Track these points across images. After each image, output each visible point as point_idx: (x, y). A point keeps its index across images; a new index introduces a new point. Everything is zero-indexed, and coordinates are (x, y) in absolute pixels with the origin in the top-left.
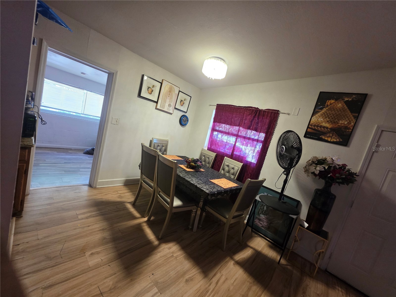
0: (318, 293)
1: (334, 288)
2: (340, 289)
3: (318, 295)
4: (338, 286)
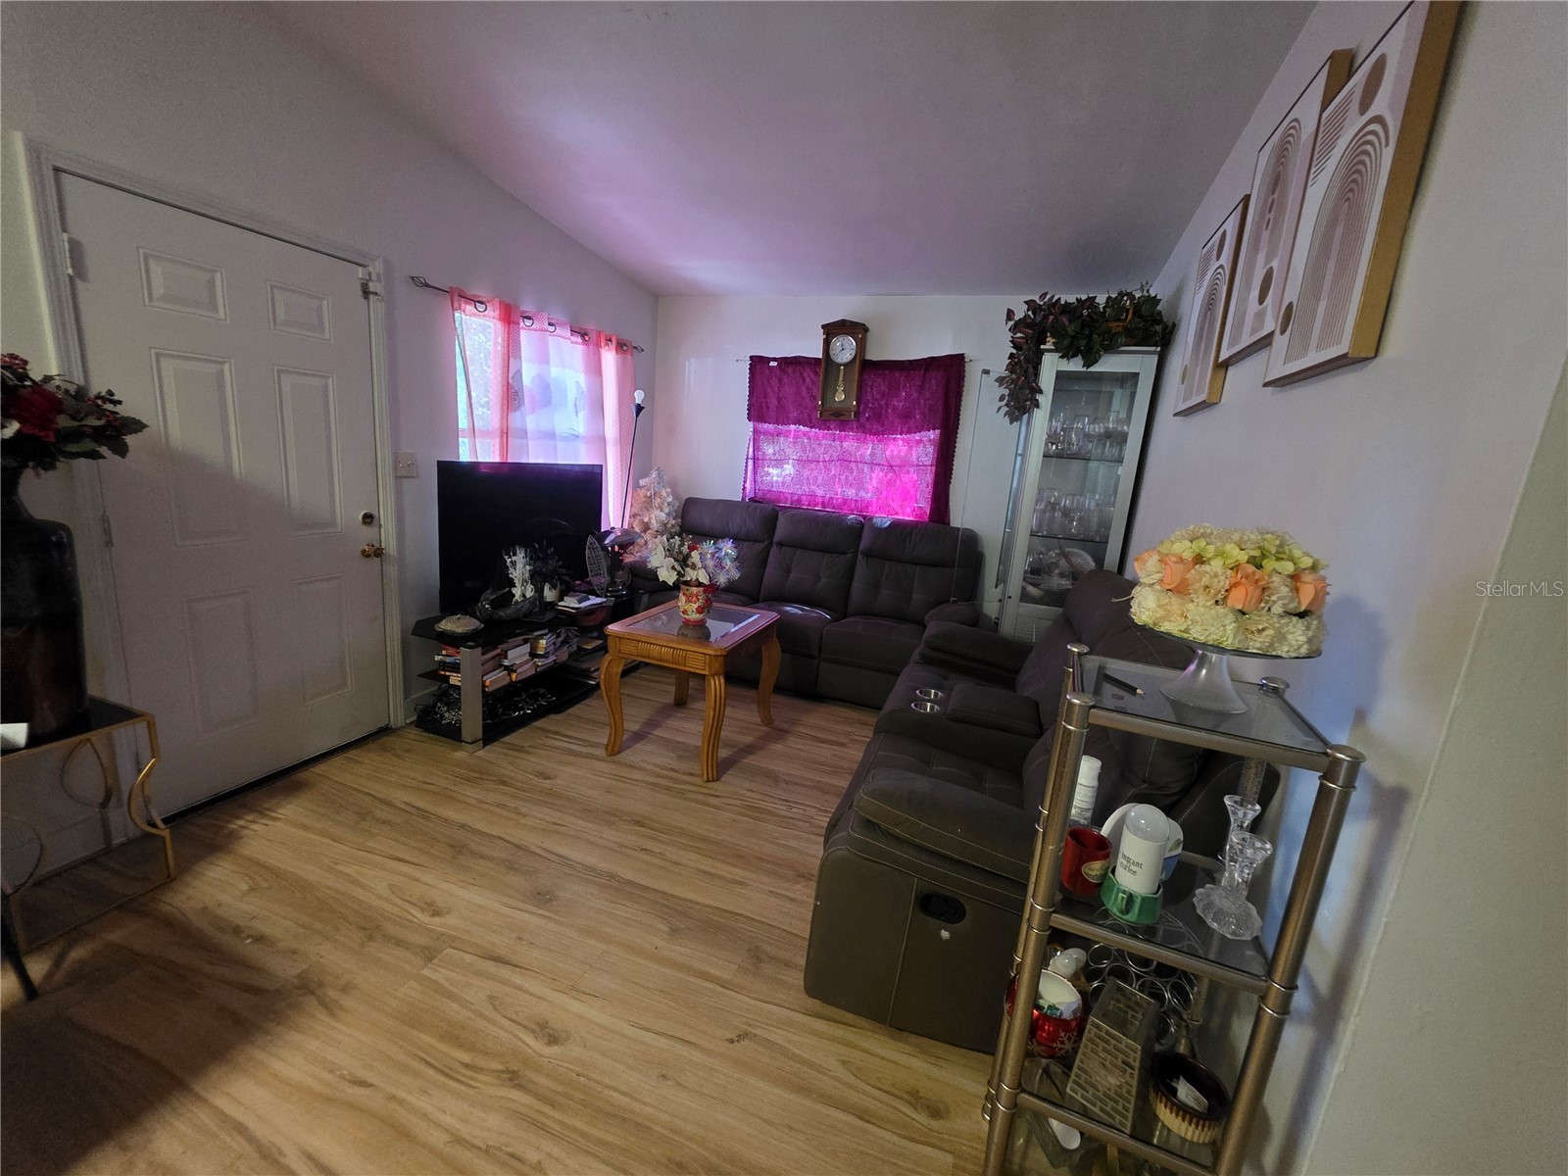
0: (244, 887)
1: (234, 836)
2: (241, 822)
3: (252, 889)
4: (229, 822)
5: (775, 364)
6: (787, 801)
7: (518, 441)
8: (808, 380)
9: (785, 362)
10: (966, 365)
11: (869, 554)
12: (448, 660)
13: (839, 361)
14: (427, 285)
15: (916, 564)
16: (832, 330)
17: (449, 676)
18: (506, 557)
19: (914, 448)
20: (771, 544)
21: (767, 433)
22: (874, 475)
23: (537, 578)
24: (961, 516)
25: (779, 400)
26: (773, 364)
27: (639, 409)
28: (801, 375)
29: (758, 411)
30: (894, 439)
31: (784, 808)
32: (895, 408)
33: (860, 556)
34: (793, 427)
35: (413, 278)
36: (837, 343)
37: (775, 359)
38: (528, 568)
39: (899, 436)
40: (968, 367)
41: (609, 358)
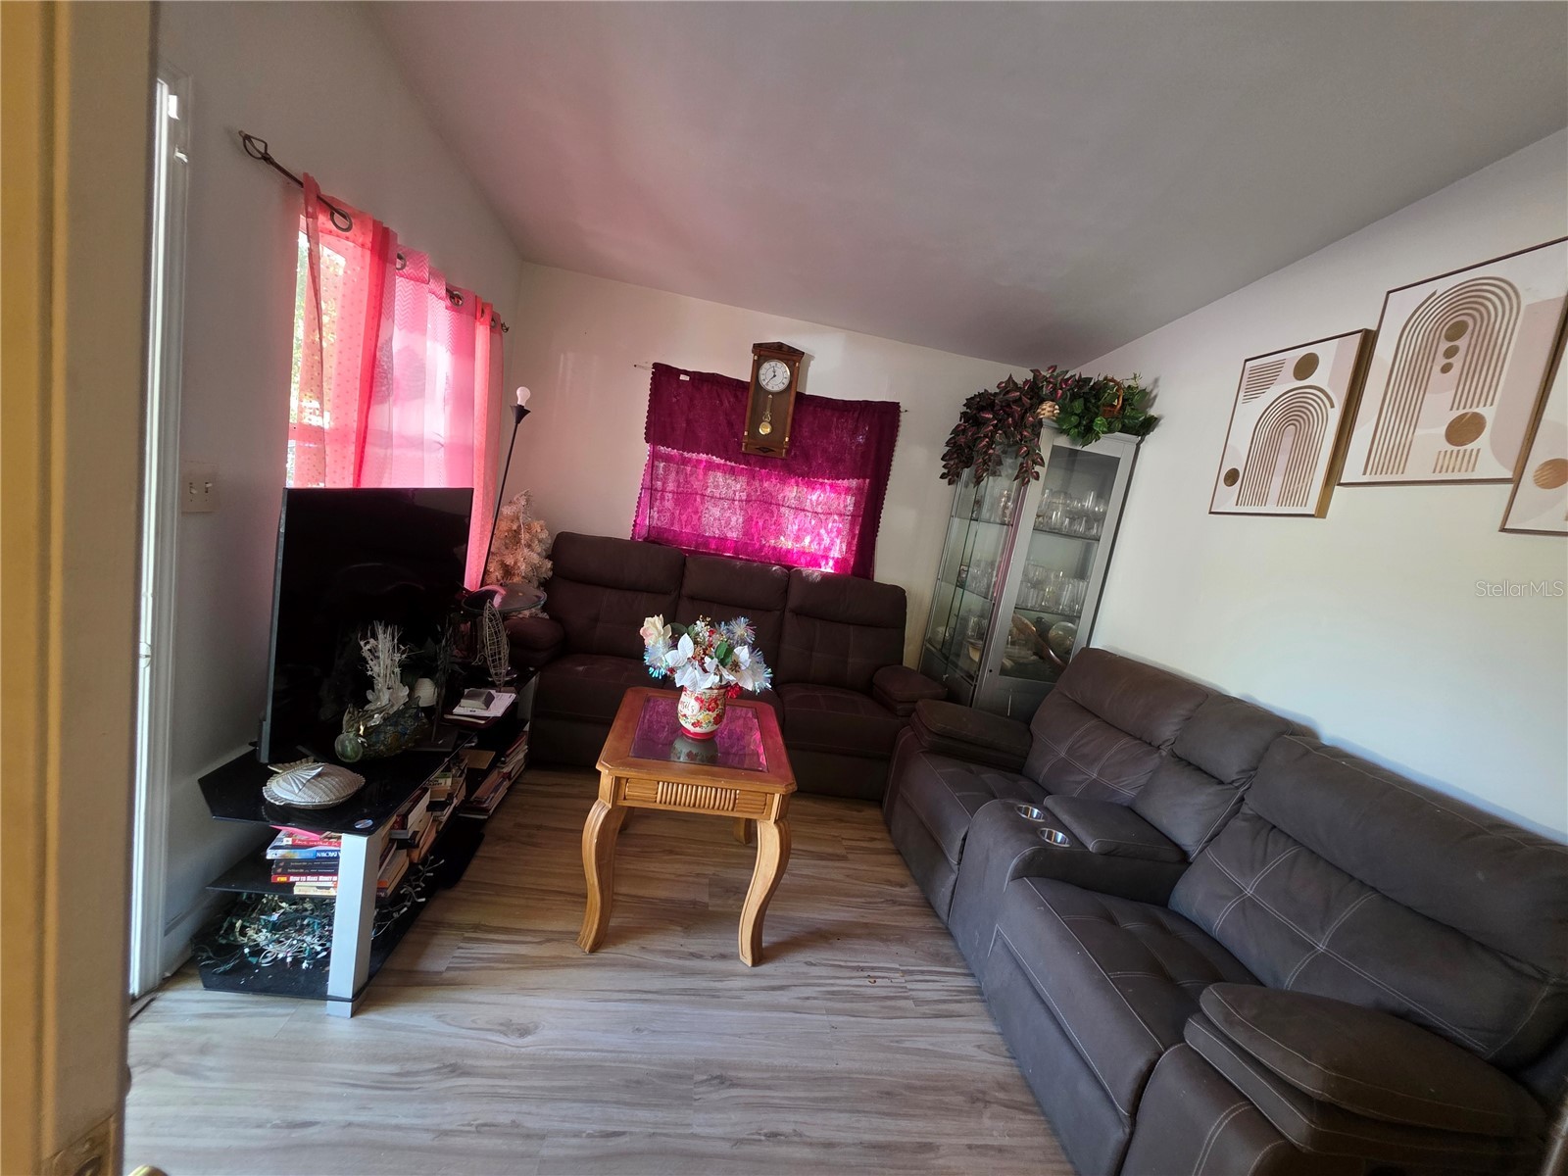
5: (687, 378)
6: (862, 969)
7: (380, 452)
8: (726, 404)
9: (698, 378)
10: (902, 414)
11: (798, 612)
12: (298, 854)
13: (769, 388)
14: (266, 158)
15: (849, 624)
16: (766, 352)
17: (293, 884)
18: (362, 643)
19: (843, 496)
20: (679, 596)
21: (668, 459)
22: (796, 522)
23: (411, 671)
24: (886, 572)
25: (688, 422)
26: (683, 377)
27: (522, 412)
28: (719, 396)
29: (656, 432)
30: (822, 484)
31: (866, 982)
32: (825, 451)
33: (788, 614)
34: (703, 456)
35: (247, 138)
36: (767, 369)
37: (686, 373)
38: (397, 657)
39: (826, 481)
40: (903, 417)
41: (482, 334)
